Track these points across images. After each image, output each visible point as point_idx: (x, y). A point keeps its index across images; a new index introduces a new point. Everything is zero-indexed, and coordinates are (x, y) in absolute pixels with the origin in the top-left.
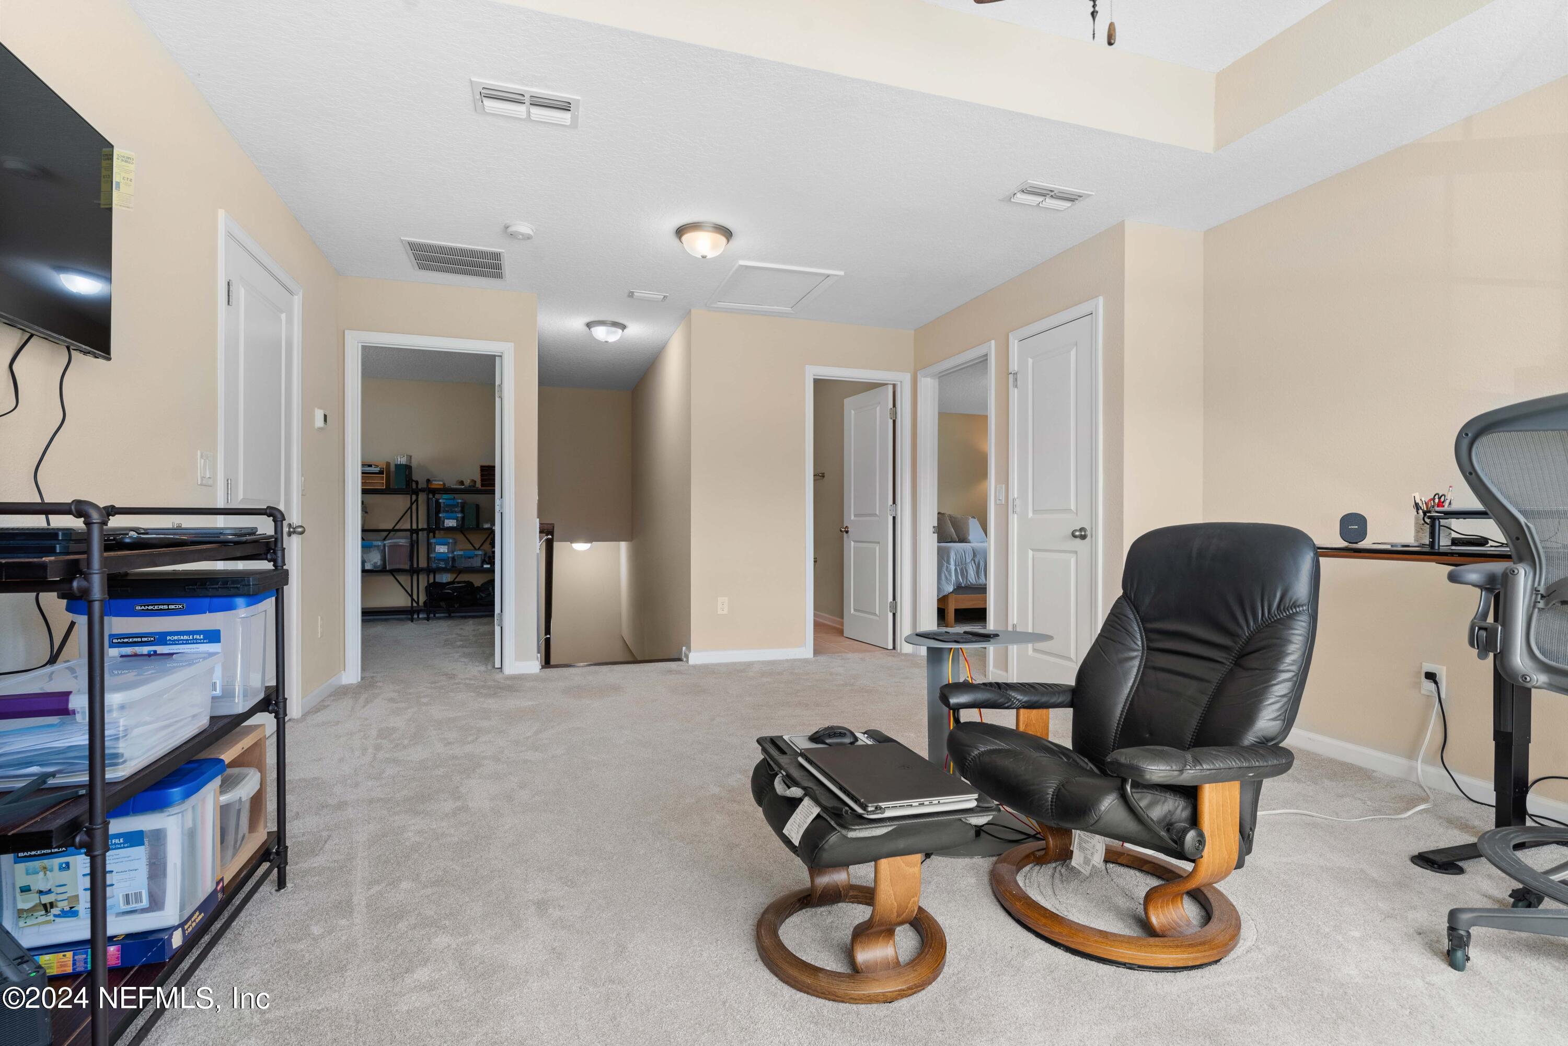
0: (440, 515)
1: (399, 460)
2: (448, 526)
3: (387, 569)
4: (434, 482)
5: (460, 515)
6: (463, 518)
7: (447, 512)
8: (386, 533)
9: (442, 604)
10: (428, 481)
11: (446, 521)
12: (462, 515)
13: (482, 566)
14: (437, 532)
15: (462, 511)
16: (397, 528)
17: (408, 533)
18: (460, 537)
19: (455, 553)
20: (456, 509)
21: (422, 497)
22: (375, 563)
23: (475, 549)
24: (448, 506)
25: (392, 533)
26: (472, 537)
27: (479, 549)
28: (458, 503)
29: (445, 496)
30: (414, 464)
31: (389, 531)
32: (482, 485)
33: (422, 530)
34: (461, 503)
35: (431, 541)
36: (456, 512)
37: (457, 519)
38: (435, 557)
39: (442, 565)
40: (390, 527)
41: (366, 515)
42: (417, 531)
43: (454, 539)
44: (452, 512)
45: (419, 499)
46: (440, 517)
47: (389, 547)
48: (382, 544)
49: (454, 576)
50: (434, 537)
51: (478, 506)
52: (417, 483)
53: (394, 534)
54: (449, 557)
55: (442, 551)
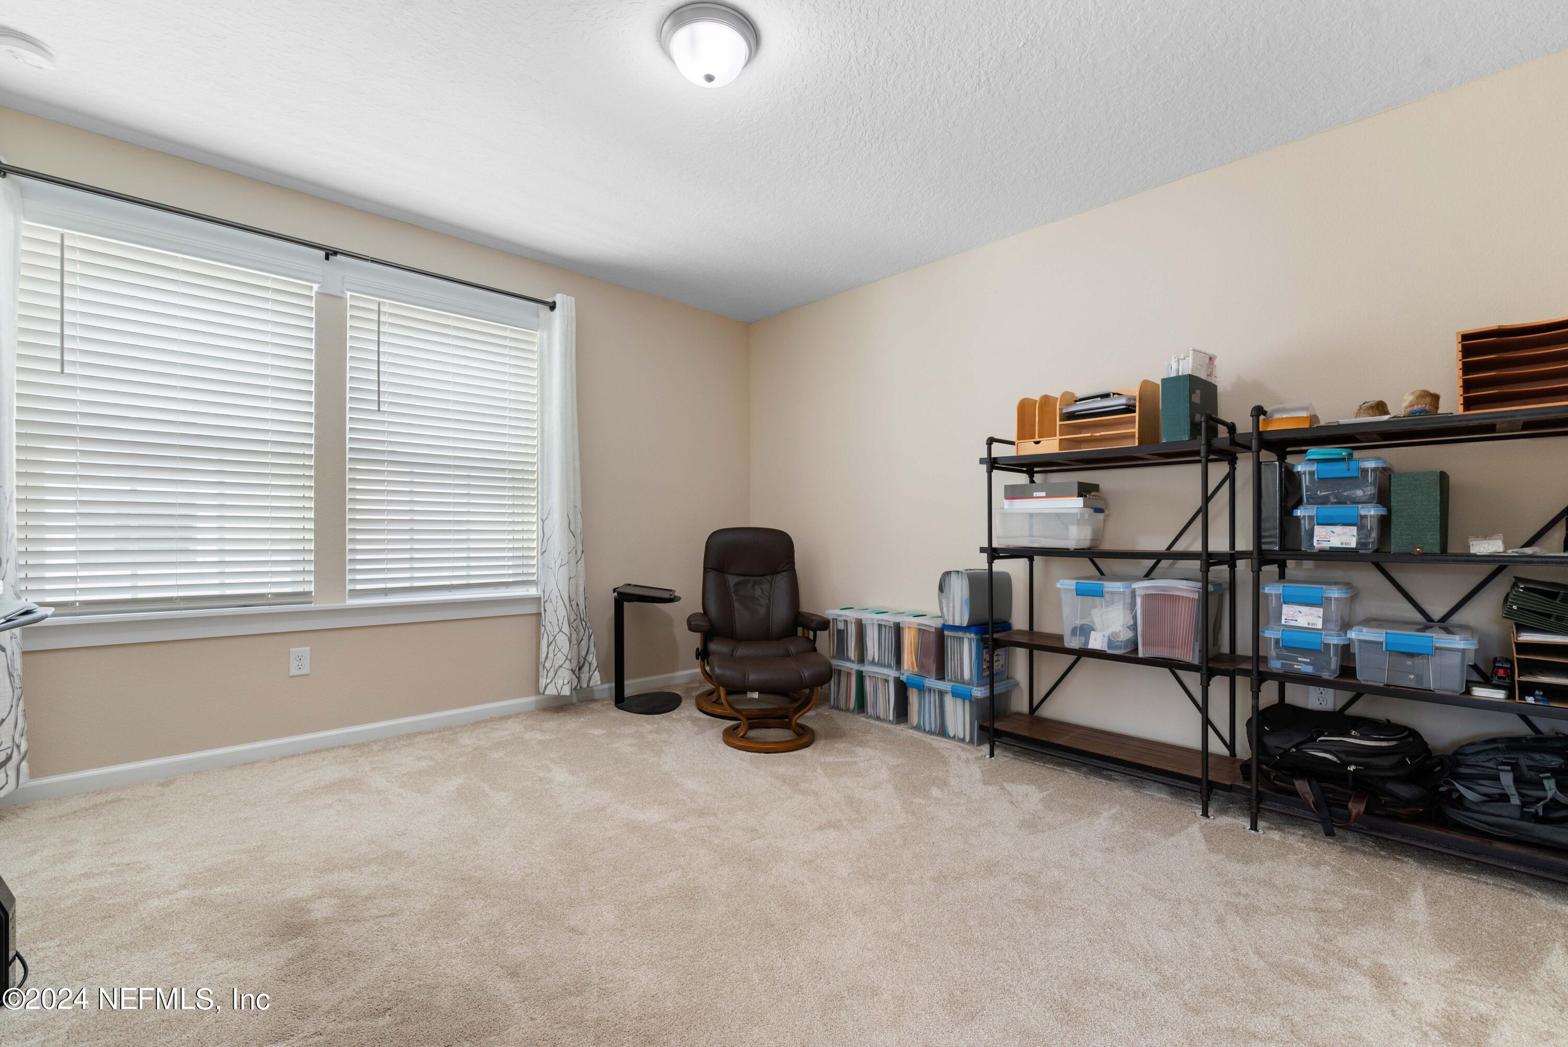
0: (1299, 513)
1: (1174, 366)
2: (1326, 545)
3: (1141, 655)
4: (1277, 416)
5: (1372, 512)
6: (1385, 523)
7: (1324, 501)
8: (1151, 562)
9: (1302, 786)
10: (1259, 411)
11: (1319, 532)
12: (1382, 511)
13: (1468, 691)
14: (1291, 564)
15: (1383, 497)
16: (1178, 548)
17: (1196, 564)
18: (1368, 579)
19: (1353, 634)
20: (1359, 493)
21: (1245, 466)
22: (1115, 634)
23: (1428, 623)
24: (1324, 481)
25: (1165, 563)
26: (1413, 579)
27: (1444, 623)
28: (1365, 471)
29: (1315, 452)
30: (1223, 380)
31: (1158, 557)
32: (1468, 404)
33: (1244, 555)
34: (1374, 470)
35: (1267, 590)
36: (1355, 502)
37: (1359, 523)
38: (1277, 641)
39: (1304, 666)
40: (1160, 545)
41: (1101, 516)
42: (1231, 559)
43: (1348, 585)
44: (1341, 502)
45: (1238, 473)
46: (1298, 518)
47: (1147, 598)
48: (1128, 591)
49: (1347, 696)
50: (1282, 576)
51: (1443, 477)
52: (1232, 428)
53: (1171, 566)
54: (1327, 646)
55: (1302, 622)
